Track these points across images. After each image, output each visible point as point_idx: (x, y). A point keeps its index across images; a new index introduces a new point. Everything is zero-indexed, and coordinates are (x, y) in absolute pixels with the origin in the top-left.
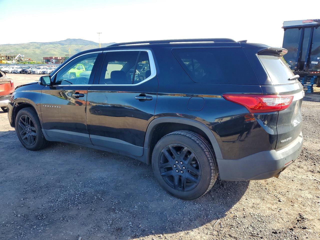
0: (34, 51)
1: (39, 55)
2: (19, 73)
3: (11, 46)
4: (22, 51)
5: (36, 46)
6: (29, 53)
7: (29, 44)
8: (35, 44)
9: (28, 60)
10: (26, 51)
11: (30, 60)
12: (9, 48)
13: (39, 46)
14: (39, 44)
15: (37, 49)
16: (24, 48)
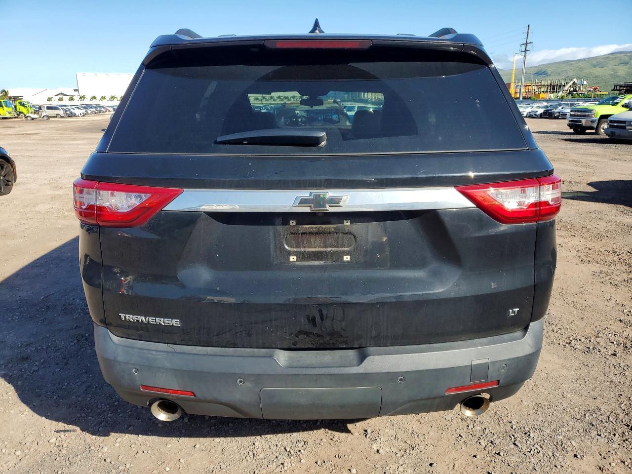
0: (613, 70)
1: (623, 77)
2: (539, 116)
3: (572, 64)
4: (590, 72)
5: (620, 60)
6: (604, 74)
7: (608, 58)
8: (620, 55)
9: (592, 89)
10: (598, 71)
11: (597, 90)
12: (565, 69)
13: (626, 59)
14: (628, 56)
15: (623, 65)
16: (595, 66)
